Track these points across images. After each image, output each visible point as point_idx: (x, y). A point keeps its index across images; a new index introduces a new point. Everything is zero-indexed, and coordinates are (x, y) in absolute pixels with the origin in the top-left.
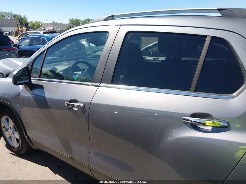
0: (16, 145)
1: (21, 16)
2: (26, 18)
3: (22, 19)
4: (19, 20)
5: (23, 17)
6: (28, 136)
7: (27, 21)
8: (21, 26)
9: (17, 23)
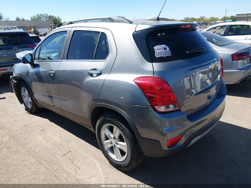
0: (30, 106)
1: (55, 17)
2: (60, 19)
3: (56, 20)
4: (54, 21)
5: (57, 18)
6: (34, 98)
7: (61, 21)
8: (54, 27)
9: (52, 24)
